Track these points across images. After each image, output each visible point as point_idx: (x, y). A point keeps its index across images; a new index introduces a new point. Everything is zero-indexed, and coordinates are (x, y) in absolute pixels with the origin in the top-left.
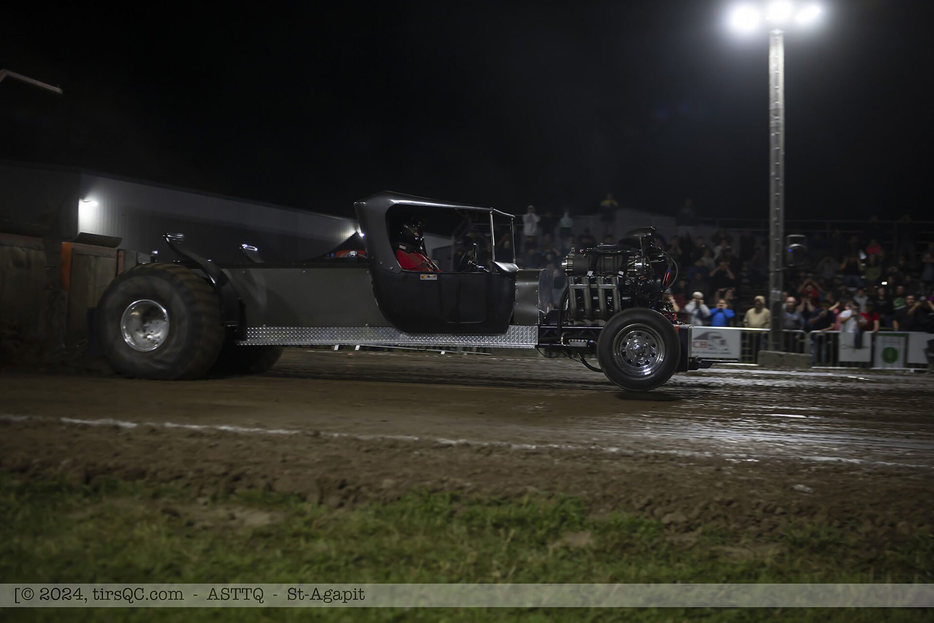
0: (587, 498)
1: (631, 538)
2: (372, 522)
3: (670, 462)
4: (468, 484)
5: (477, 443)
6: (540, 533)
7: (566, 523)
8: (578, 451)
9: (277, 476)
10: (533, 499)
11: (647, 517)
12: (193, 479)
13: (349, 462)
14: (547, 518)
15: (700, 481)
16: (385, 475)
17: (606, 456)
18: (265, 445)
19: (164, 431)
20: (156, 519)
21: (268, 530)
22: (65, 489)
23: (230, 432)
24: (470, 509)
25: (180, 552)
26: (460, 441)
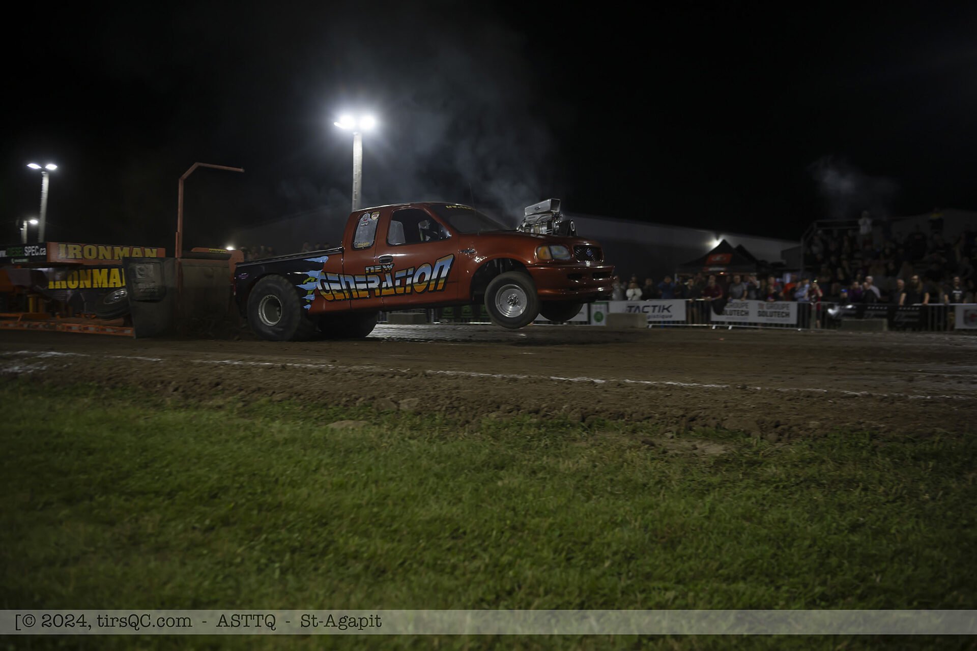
2: (807, 454)
5: (877, 394)
6: (956, 465)
8: (969, 401)
9: (724, 418)
10: (944, 438)
12: (659, 419)
13: (778, 408)
14: (959, 453)
18: (707, 395)
19: (627, 385)
20: (640, 448)
21: (725, 457)
22: (568, 425)
23: (676, 386)
24: (889, 445)
25: (664, 472)
26: (862, 392)
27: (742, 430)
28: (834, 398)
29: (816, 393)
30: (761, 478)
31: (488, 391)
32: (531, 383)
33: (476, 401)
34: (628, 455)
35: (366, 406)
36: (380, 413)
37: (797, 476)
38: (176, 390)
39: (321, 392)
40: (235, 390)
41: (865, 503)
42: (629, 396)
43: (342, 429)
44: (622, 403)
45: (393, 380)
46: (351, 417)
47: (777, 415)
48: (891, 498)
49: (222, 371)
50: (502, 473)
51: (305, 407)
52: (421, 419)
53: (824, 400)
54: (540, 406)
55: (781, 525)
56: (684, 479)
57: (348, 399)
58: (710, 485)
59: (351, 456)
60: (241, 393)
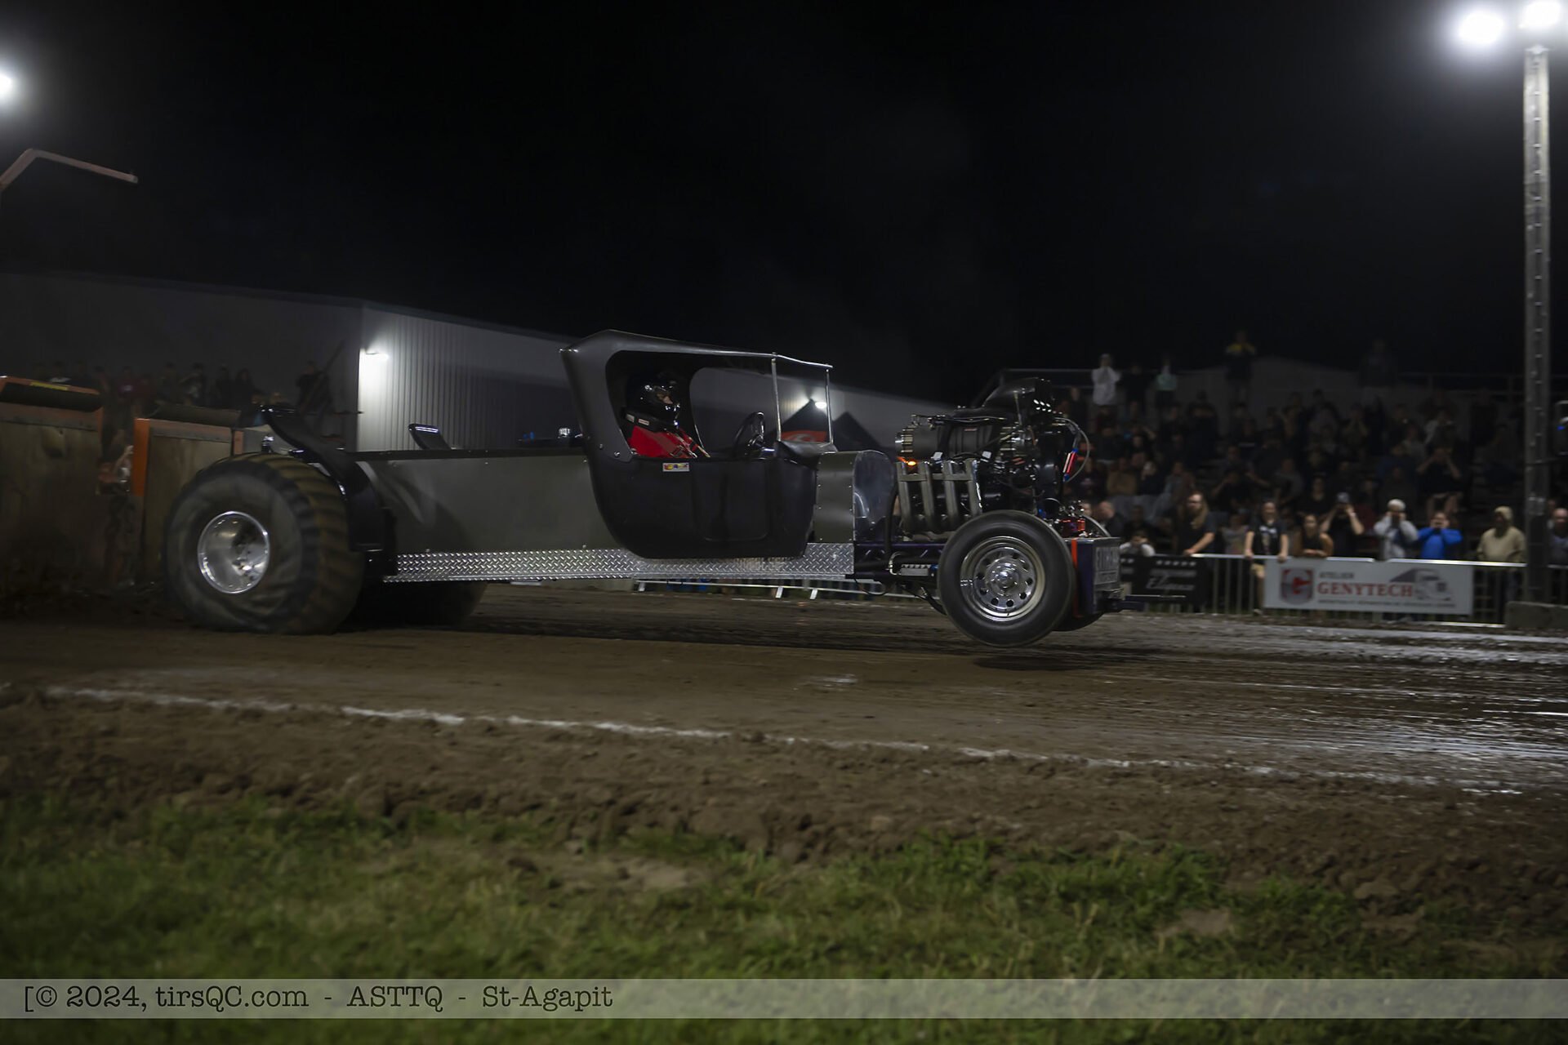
0: (1222, 854)
1: (1299, 922)
2: (854, 887)
3: (1364, 793)
4: (1016, 826)
5: (1027, 756)
6: (1142, 911)
7: (1185, 895)
8: (1202, 771)
9: (697, 808)
10: (1130, 853)
11: (1327, 888)
12: (557, 810)
13: (815, 785)
14: (1152, 887)
15: (1419, 826)
16: (874, 808)
17: (1251, 781)
18: (674, 755)
19: (508, 731)
20: (501, 875)
21: (682, 896)
22: (353, 824)
23: (616, 732)
26: (1000, 752)
27: (729, 835)
29: (903, 752)
31: (182, 742)
33: (150, 764)
34: (470, 893)
47: (809, 802)
53: (915, 768)
54: (297, 776)
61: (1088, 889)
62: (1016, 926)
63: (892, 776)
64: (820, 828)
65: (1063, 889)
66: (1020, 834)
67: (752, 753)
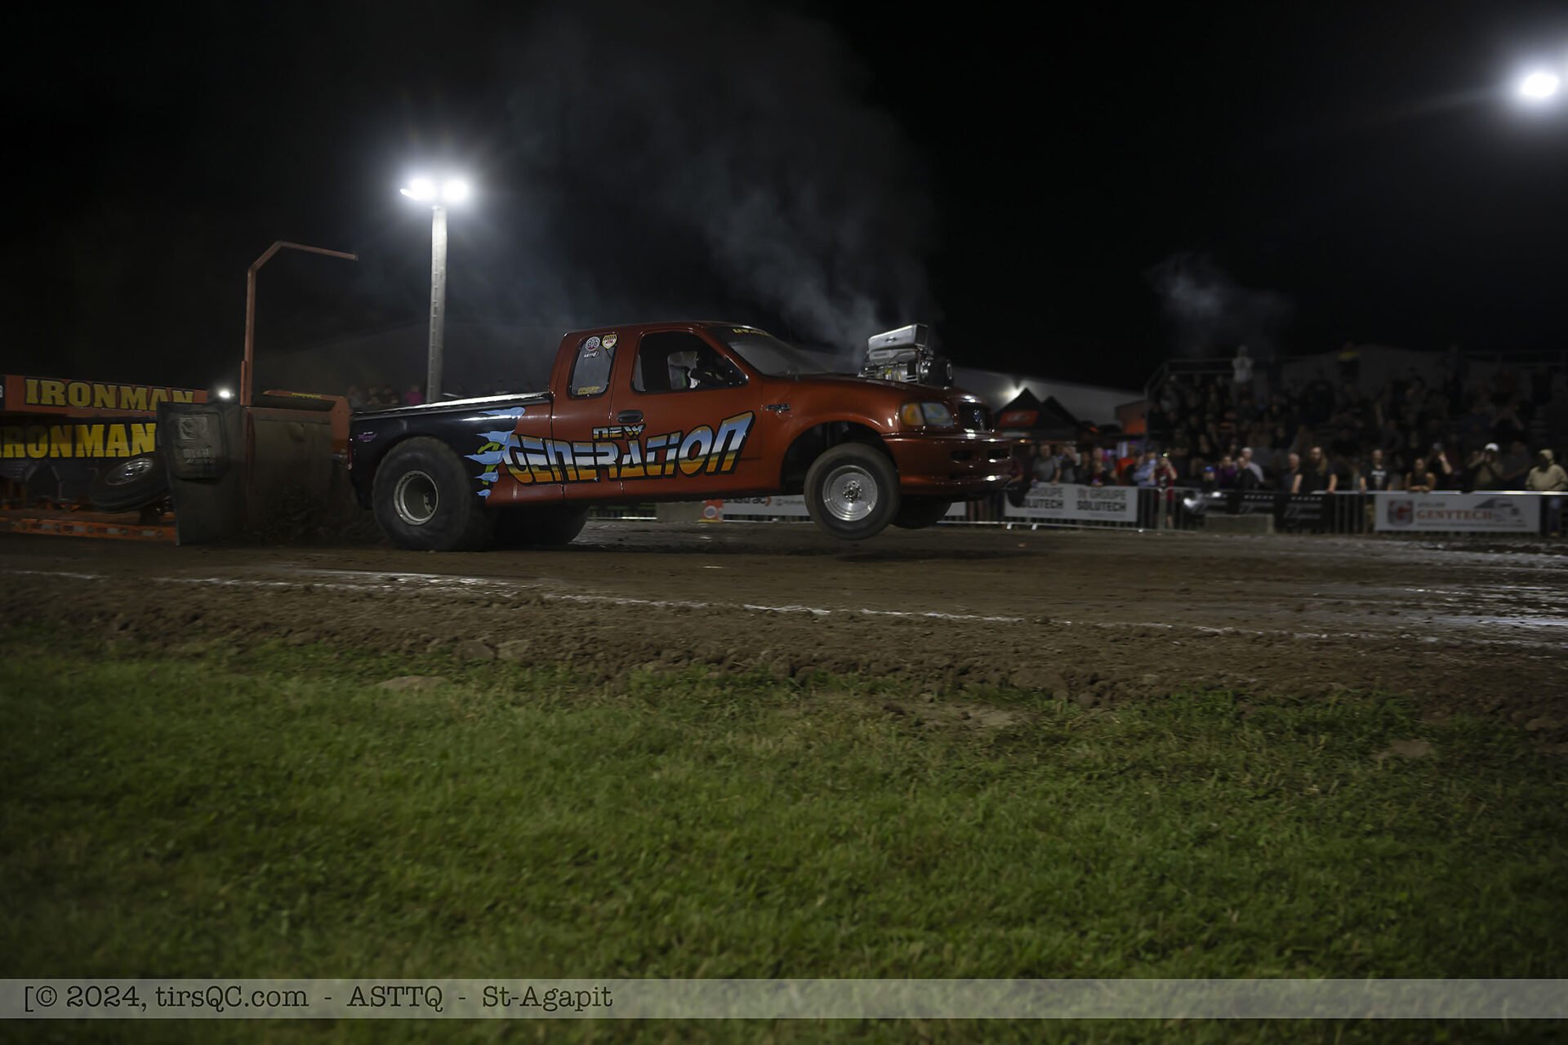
0: (1415, 699)
1: (1484, 748)
2: (1138, 724)
3: (1516, 655)
4: (1253, 680)
5: (1247, 631)
6: (1360, 740)
7: (1391, 729)
8: (1385, 641)
9: (1013, 670)
10: (1344, 699)
11: (1503, 723)
12: (912, 672)
13: (1097, 652)
14: (1365, 723)
16: (1144, 668)
17: (1425, 647)
18: (987, 633)
19: (864, 618)
20: (880, 716)
21: (1013, 731)
22: (769, 682)
23: (940, 619)
24: (1262, 709)
25: (916, 755)
26: (1226, 629)
27: (1040, 688)
28: (1181, 637)
29: (1156, 630)
30: (1066, 764)
31: (642, 629)
32: (712, 615)
33: (624, 643)
34: (861, 729)
35: (442, 652)
36: (465, 665)
37: (1122, 760)
38: (124, 627)
39: (369, 630)
40: (225, 626)
41: (1222, 800)
42: (866, 635)
43: (402, 691)
44: (856, 646)
45: (489, 611)
46: (419, 671)
47: (1094, 665)
48: (1261, 792)
49: (203, 596)
50: (660, 760)
51: (342, 654)
52: (533, 673)
53: (1166, 641)
54: (726, 651)
55: (1094, 837)
56: (947, 765)
57: (413, 641)
58: (987, 774)
59: (416, 733)
60: (235, 632)
61: (1315, 724)
62: (1265, 751)
63: (1152, 646)
64: (1107, 683)
65: (1296, 724)
66: (1257, 686)
67: (1043, 631)
